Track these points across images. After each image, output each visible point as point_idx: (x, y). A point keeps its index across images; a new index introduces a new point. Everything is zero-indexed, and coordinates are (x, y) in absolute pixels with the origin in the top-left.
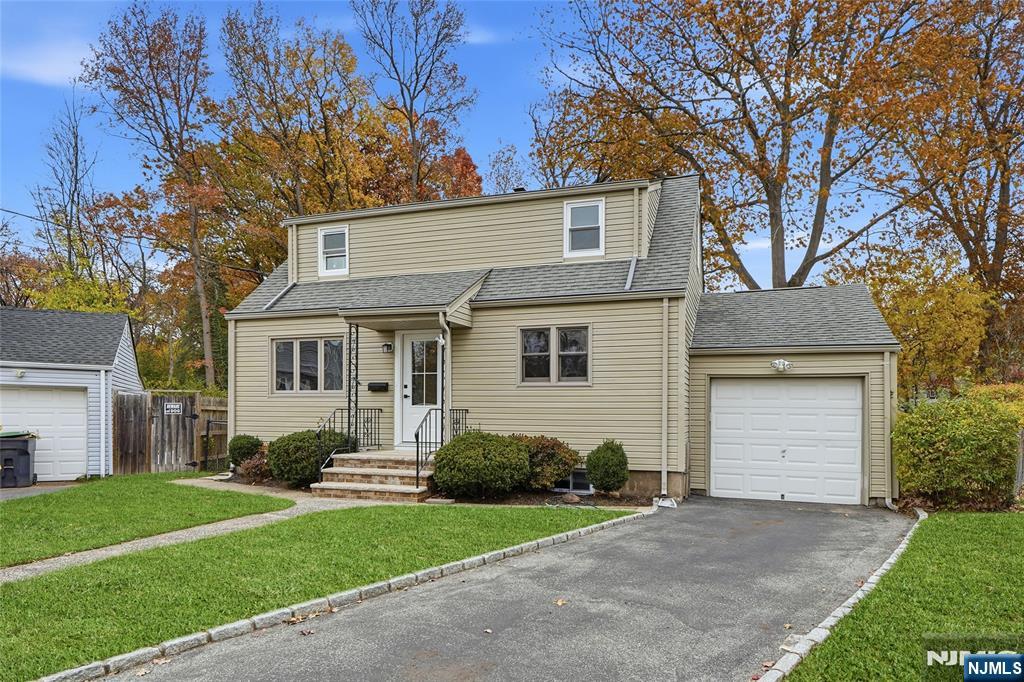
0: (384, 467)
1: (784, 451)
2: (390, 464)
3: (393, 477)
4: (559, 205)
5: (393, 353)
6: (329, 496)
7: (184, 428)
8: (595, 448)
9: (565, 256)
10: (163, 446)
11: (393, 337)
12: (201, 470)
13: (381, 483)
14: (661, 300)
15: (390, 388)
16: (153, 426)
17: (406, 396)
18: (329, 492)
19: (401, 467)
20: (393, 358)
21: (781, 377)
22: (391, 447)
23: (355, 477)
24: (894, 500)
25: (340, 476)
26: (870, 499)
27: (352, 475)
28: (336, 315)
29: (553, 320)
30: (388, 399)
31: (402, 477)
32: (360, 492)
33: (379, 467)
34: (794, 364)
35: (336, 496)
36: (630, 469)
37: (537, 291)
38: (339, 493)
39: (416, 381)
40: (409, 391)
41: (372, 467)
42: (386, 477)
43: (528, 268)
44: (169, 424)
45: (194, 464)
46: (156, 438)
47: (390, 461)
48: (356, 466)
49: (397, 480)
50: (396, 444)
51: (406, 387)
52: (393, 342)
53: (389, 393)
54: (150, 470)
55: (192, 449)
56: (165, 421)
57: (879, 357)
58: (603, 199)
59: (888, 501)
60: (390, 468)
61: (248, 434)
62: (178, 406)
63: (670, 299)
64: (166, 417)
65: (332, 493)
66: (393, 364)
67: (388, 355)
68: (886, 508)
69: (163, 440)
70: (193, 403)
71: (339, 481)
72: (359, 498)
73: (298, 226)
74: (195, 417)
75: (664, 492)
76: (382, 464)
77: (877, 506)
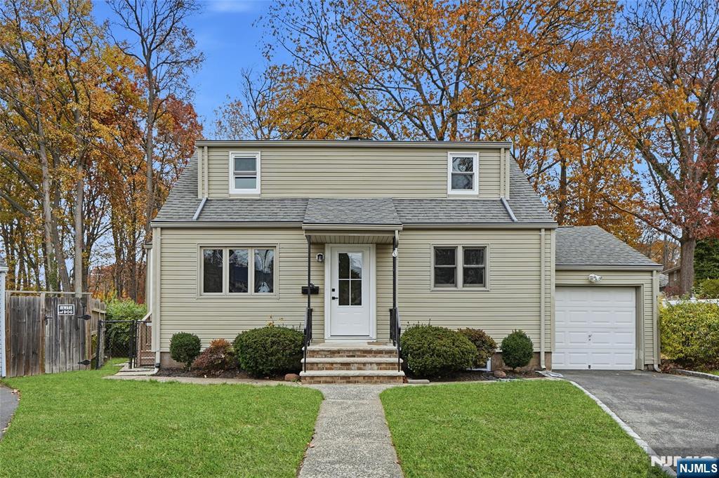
0: (354, 356)
1: (590, 336)
2: (359, 353)
3: (371, 363)
4: (444, 154)
5: (323, 261)
6: (320, 382)
7: (77, 329)
8: (507, 336)
9: (449, 193)
10: (56, 345)
11: (324, 249)
12: (92, 368)
13: (360, 369)
14: (539, 230)
15: (320, 291)
16: (47, 327)
17: (334, 298)
18: (318, 379)
19: (368, 355)
20: (324, 266)
21: (592, 286)
22: (323, 340)
23: (334, 365)
24: (659, 365)
25: (319, 366)
26: (645, 365)
27: (332, 364)
28: (300, 228)
29: (460, 241)
30: (319, 300)
31: (379, 364)
32: (349, 377)
33: (348, 356)
34: (603, 278)
35: (326, 382)
36: (534, 351)
37: (442, 218)
38: (328, 379)
39: (343, 286)
40: (336, 294)
41: (342, 356)
42: (364, 364)
43: (422, 200)
44: (62, 325)
45: (86, 363)
46: (50, 339)
47: (359, 351)
48: (326, 357)
49: (375, 367)
50: (326, 338)
51: (333, 290)
52: (324, 253)
53: (320, 296)
54: (43, 370)
55: (84, 348)
56: (59, 323)
57: (650, 274)
58: (478, 153)
59: (656, 366)
60: (359, 356)
61: (187, 332)
62: (70, 308)
63: (546, 230)
64: (59, 318)
65: (322, 379)
66: (324, 271)
67: (319, 264)
68: (654, 371)
69: (57, 340)
70: (85, 306)
71: (319, 369)
72: (349, 382)
73: (209, 147)
74: (87, 317)
75: (543, 367)
76: (351, 354)
77: (648, 370)
